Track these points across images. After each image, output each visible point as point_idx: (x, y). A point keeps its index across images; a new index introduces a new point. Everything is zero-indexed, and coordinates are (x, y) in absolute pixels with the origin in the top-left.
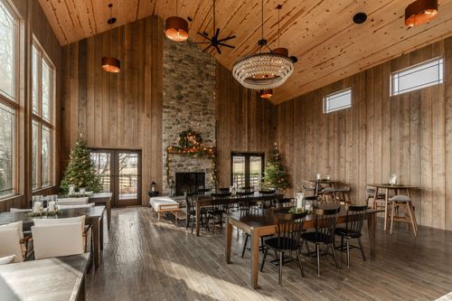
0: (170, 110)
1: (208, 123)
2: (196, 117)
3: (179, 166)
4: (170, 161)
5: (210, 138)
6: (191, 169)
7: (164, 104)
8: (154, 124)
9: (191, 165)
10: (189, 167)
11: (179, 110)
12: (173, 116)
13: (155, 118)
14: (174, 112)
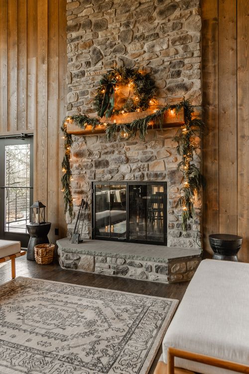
0: (81, 32)
1: (174, 35)
2: (141, 29)
3: (98, 164)
4: (79, 155)
5: (183, 79)
6: (128, 173)
7: (70, 23)
8: (54, 74)
9: (127, 160)
10: (124, 168)
11: (100, 26)
12: (86, 45)
13: (55, 60)
14: (88, 35)
